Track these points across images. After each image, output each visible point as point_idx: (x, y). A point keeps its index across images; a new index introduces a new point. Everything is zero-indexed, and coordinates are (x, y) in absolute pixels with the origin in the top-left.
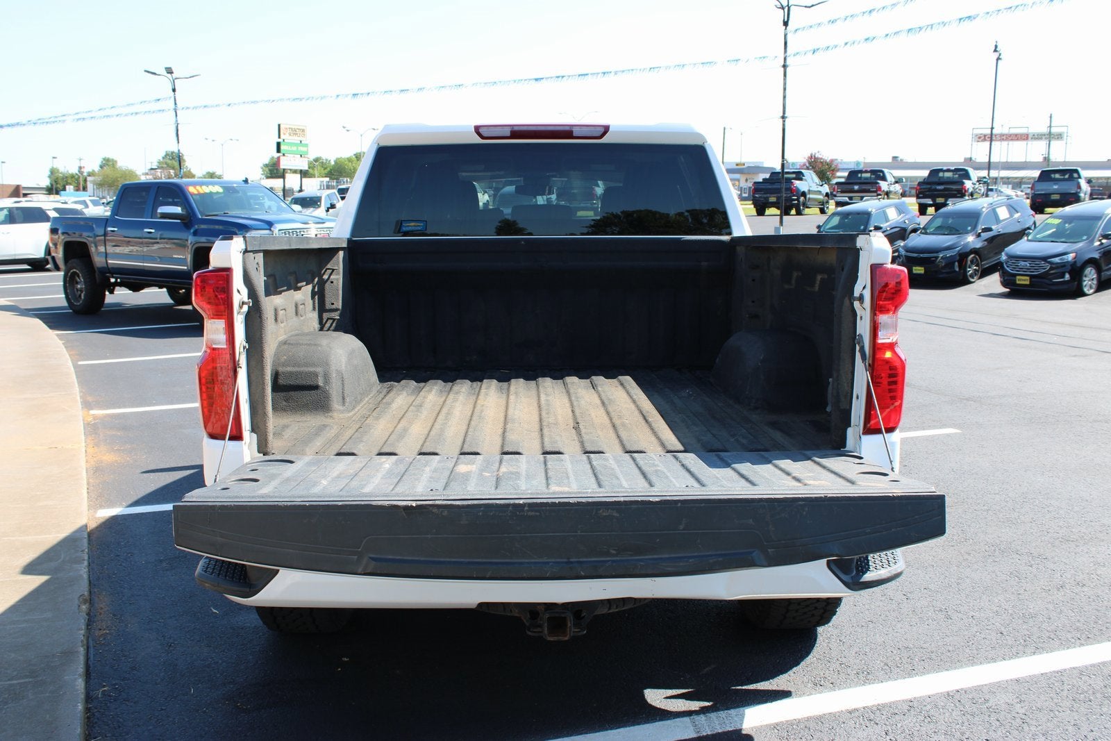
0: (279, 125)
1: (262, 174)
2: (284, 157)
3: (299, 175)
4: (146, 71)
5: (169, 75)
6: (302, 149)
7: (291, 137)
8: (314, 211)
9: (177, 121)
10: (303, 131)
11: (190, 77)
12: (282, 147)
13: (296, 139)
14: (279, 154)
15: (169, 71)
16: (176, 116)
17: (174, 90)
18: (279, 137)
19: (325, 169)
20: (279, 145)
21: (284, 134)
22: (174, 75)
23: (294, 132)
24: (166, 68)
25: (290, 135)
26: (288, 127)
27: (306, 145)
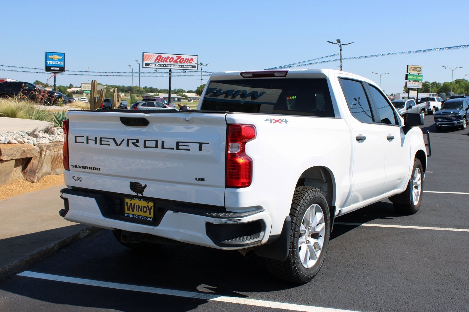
0: (408, 66)
1: (404, 91)
2: (409, 82)
3: (416, 91)
4: (328, 42)
5: (339, 43)
6: (419, 78)
7: (413, 72)
8: (400, 109)
9: (341, 65)
10: (420, 68)
11: (349, 44)
12: (409, 77)
13: (416, 73)
14: (407, 81)
15: (339, 41)
16: (341, 62)
17: (341, 50)
18: (407, 72)
19: (437, 88)
20: (407, 76)
21: (410, 70)
22: (341, 43)
23: (415, 69)
24: (337, 40)
25: (413, 71)
26: (412, 66)
27: (422, 76)
